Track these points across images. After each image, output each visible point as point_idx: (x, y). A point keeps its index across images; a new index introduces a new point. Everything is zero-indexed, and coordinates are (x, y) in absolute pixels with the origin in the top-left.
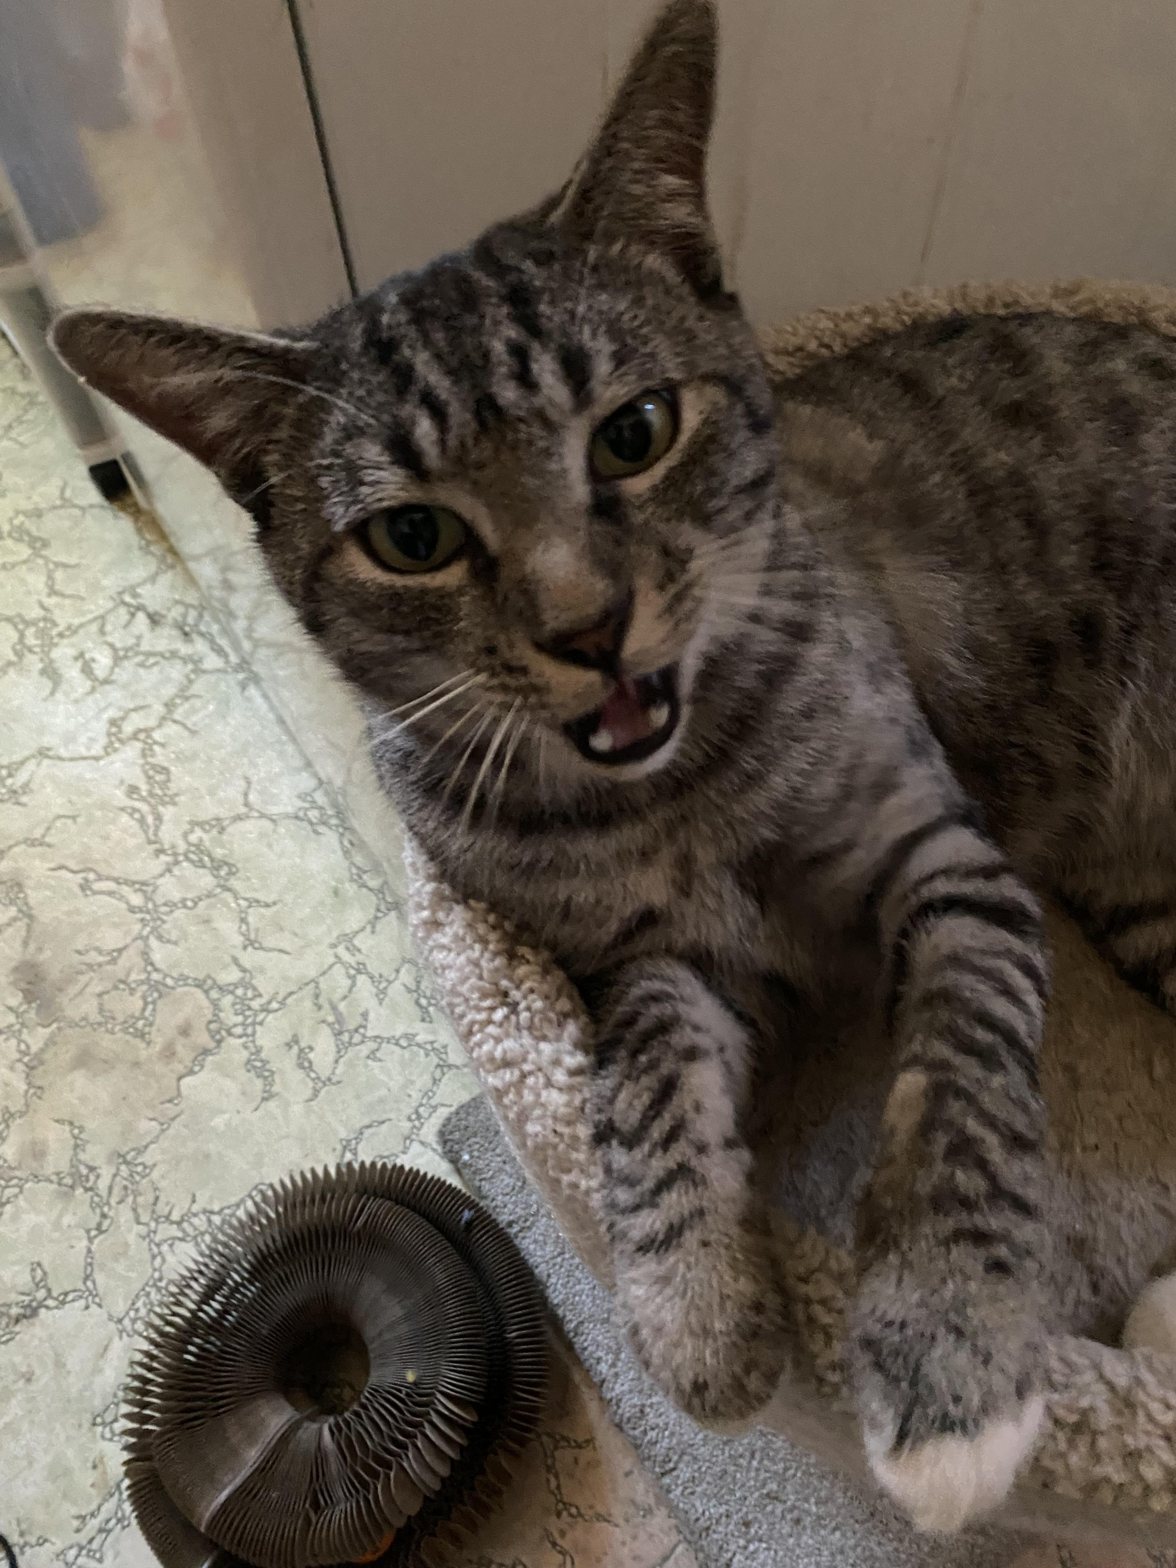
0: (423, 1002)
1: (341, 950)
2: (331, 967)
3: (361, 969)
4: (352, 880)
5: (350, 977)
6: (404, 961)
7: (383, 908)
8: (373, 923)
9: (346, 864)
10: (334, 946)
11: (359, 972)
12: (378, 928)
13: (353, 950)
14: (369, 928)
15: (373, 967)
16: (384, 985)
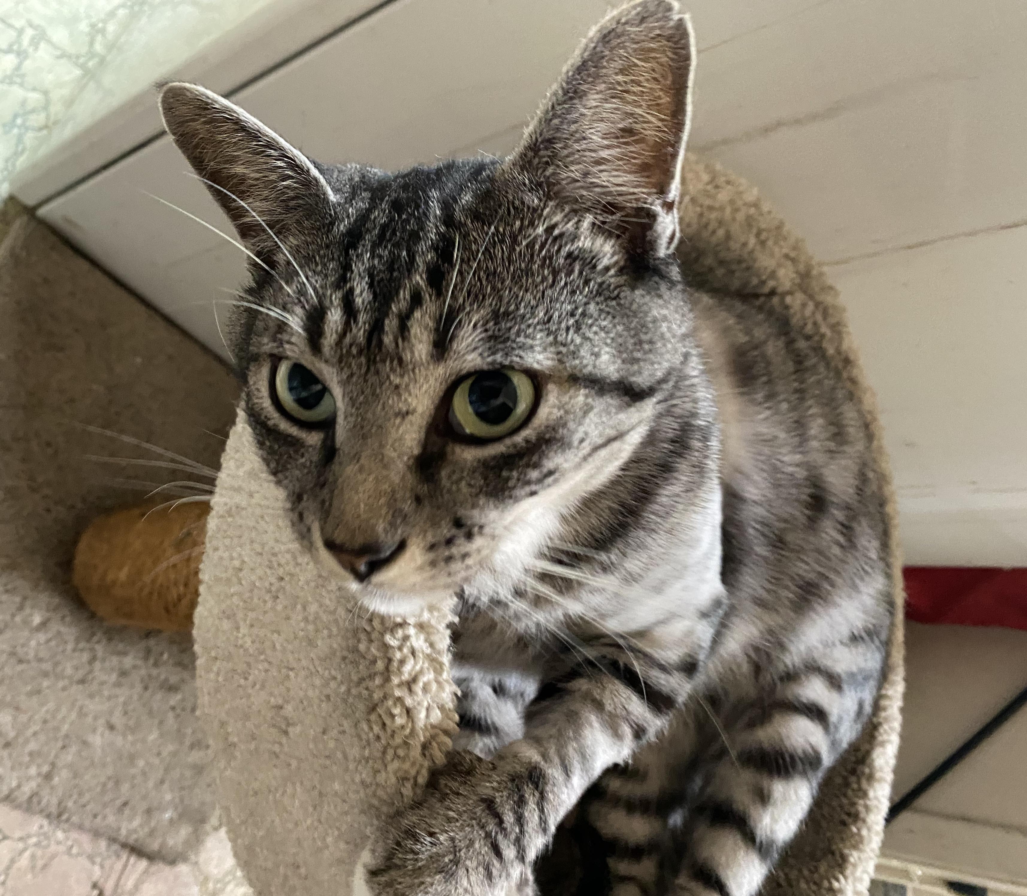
0: (19, 121)
1: (29, 32)
2: (11, 26)
3: (22, 55)
4: (93, 26)
5: (11, 46)
6: (46, 93)
7: (82, 60)
8: (63, 55)
9: (102, 16)
10: (31, 25)
11: (18, 54)
12: (63, 61)
13: (35, 43)
14: (58, 53)
15: (28, 64)
16: (18, 80)
